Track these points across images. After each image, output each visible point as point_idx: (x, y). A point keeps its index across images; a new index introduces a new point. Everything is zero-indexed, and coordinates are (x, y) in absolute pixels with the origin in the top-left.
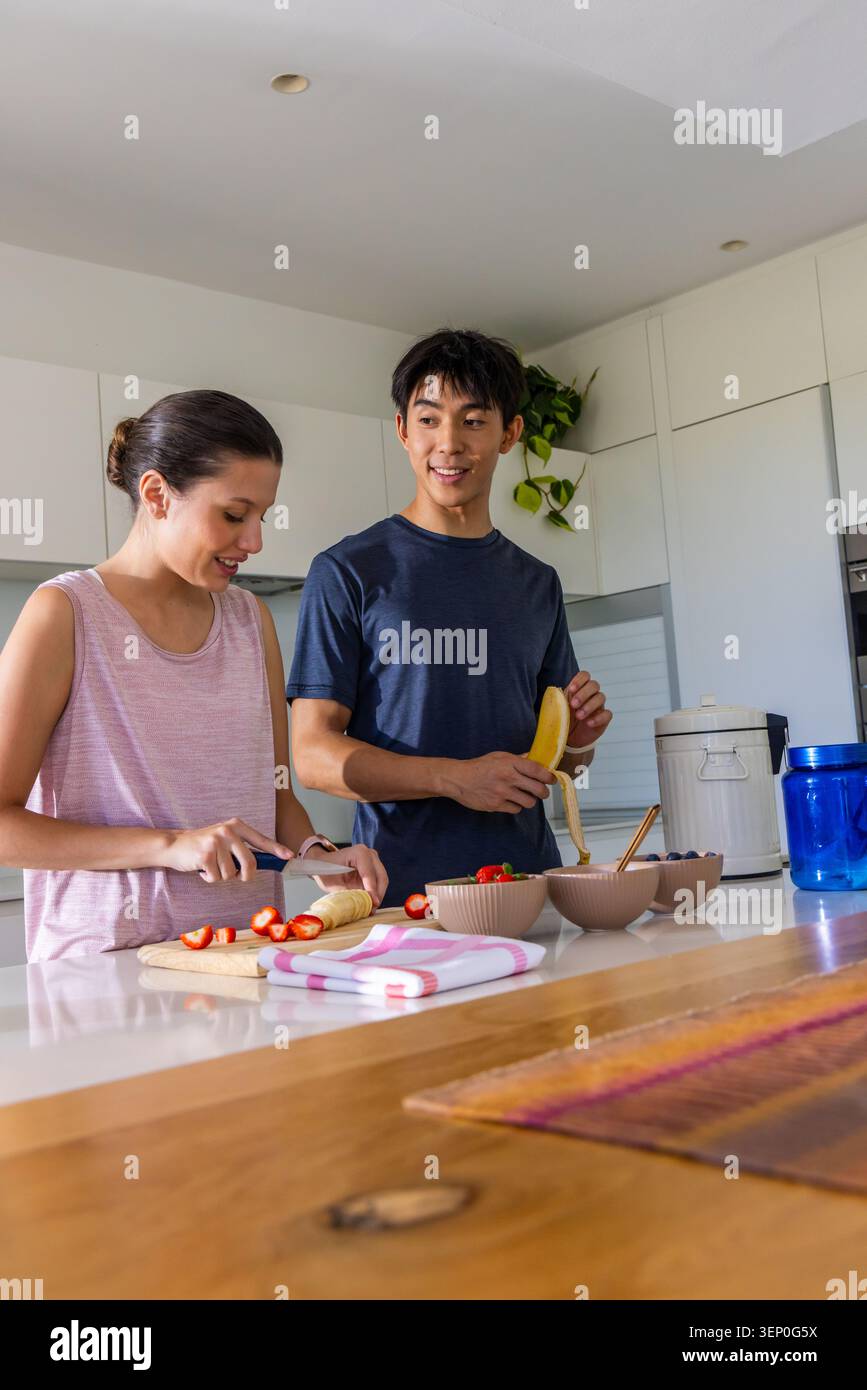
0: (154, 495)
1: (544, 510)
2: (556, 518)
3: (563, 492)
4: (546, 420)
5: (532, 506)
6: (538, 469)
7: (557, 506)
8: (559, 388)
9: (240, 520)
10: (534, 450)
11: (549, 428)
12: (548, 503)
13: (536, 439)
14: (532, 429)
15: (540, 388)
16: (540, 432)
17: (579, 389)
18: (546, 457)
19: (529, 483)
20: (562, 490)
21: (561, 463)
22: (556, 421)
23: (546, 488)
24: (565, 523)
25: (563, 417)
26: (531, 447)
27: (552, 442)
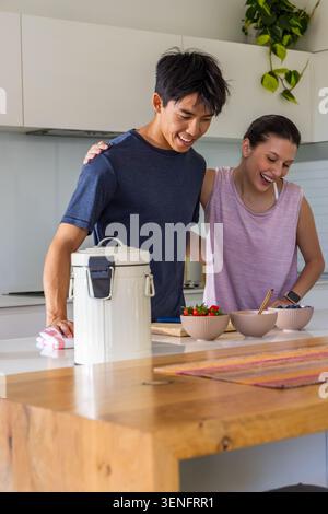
1: (280, 89)
2: (287, 94)
4: (285, 32)
5: (272, 88)
6: (277, 64)
7: (288, 87)
8: (295, 10)
9: (274, 161)
10: (275, 53)
11: (287, 38)
12: (283, 85)
13: (278, 45)
14: (276, 39)
15: (283, 12)
16: (281, 41)
17: (309, 11)
18: (283, 57)
19: (272, 73)
20: (293, 77)
21: (293, 59)
22: (291, 33)
23: (283, 76)
24: (293, 97)
25: (296, 31)
26: (274, 51)
27: (287, 46)
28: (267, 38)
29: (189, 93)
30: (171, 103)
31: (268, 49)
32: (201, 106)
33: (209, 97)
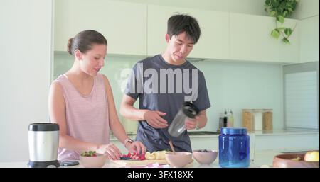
0: (78, 55)
1: (281, 37)
2: (285, 40)
3: (288, 32)
4: (284, 10)
5: (276, 37)
6: (280, 25)
7: (286, 36)
9: (98, 59)
11: (285, 12)
12: (283, 36)
13: (280, 16)
14: (279, 13)
16: (282, 14)
18: (282, 22)
19: (276, 30)
21: (288, 23)
22: (288, 11)
23: (283, 31)
24: (288, 41)
25: (290, 9)
26: (278, 19)
27: (286, 17)
28: (274, 13)
29: (182, 32)
30: (173, 37)
31: (275, 18)
32: (187, 38)
33: (191, 34)
